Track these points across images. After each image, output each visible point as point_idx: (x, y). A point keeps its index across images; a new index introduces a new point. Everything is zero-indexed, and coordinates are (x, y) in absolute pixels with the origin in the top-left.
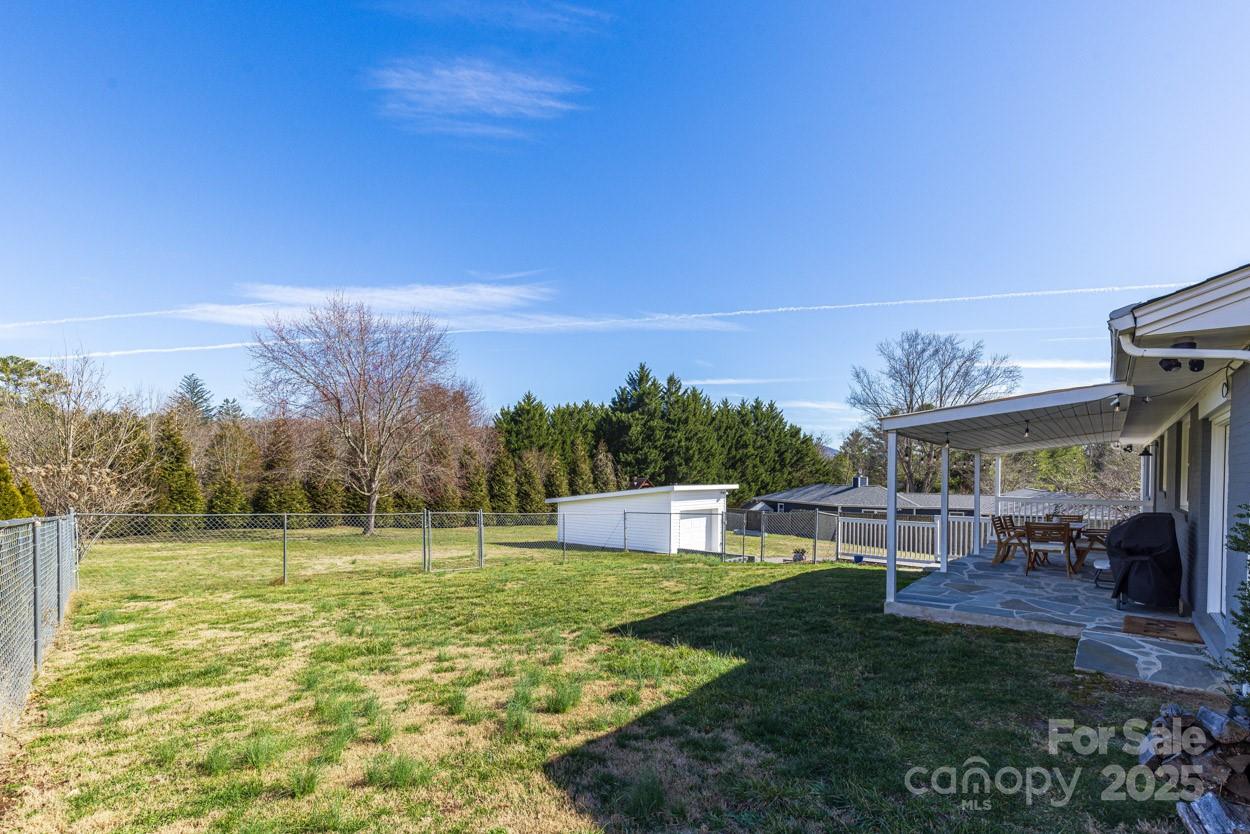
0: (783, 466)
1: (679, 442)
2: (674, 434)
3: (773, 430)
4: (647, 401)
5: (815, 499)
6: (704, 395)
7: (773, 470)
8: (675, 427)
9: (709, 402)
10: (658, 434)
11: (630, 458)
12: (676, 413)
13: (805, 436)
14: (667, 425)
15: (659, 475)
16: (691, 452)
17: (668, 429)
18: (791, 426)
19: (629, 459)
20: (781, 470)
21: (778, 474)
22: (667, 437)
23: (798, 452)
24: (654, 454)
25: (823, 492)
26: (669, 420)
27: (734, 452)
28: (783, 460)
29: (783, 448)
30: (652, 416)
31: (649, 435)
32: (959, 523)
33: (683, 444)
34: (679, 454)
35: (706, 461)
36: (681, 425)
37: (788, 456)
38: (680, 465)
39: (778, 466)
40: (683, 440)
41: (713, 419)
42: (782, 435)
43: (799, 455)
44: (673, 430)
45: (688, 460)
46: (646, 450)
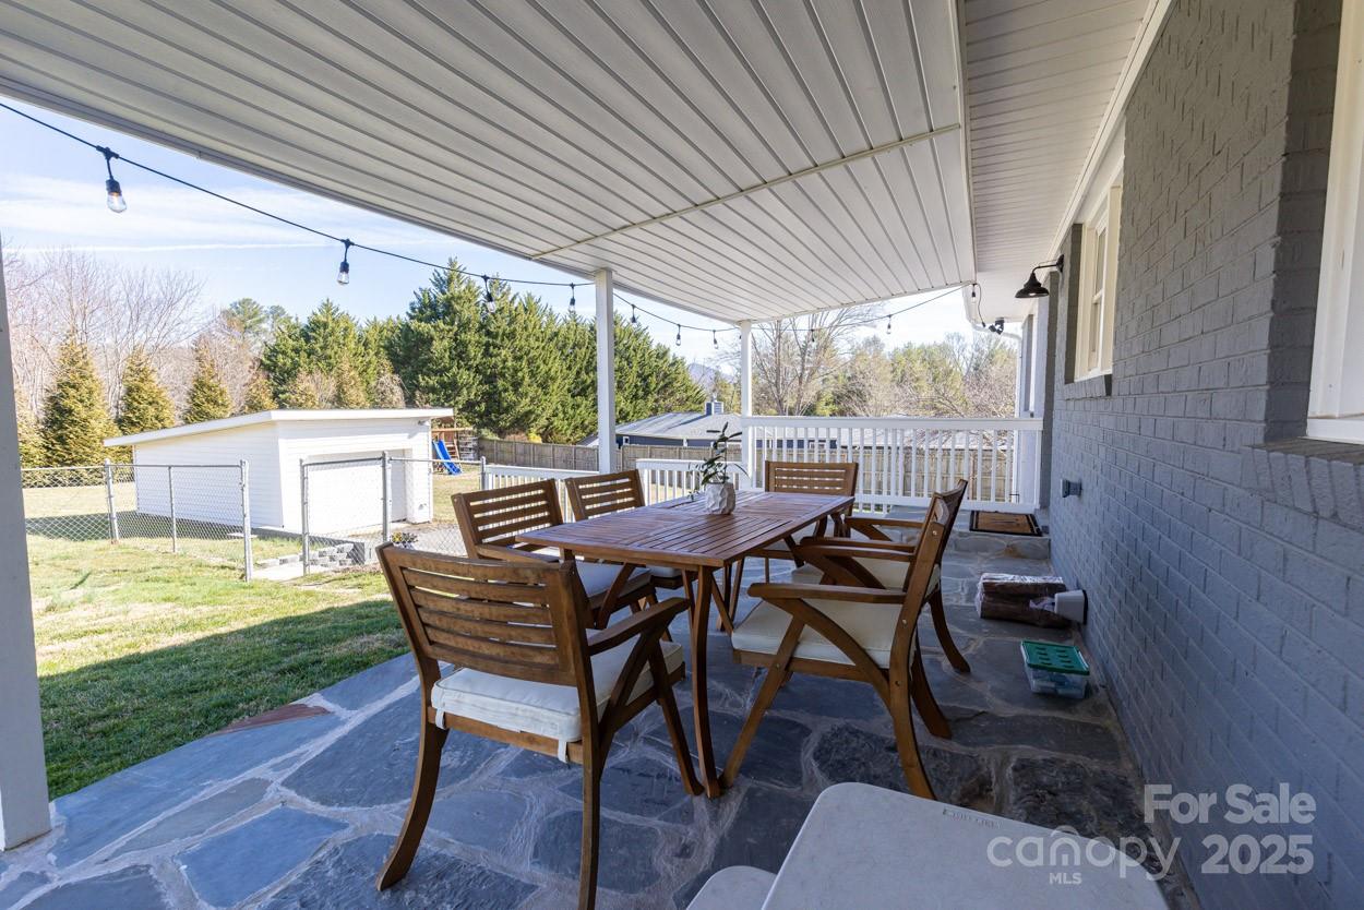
0: (647, 393)
1: (504, 361)
2: (495, 351)
3: (634, 350)
4: (457, 307)
5: (659, 431)
6: (543, 304)
7: (636, 397)
8: (498, 342)
9: (551, 314)
10: (472, 350)
11: (433, 381)
12: (502, 325)
13: (675, 358)
14: (485, 339)
15: (478, 403)
16: (520, 374)
17: (487, 345)
18: (659, 345)
19: (431, 382)
20: (644, 397)
21: (641, 402)
22: (487, 354)
23: (666, 376)
24: (465, 376)
25: (674, 421)
26: (488, 333)
27: (584, 376)
28: (647, 386)
29: (647, 371)
30: (464, 326)
31: (460, 353)
32: (671, 473)
33: (509, 364)
34: (503, 375)
35: (543, 386)
36: (506, 340)
37: (653, 380)
38: (506, 390)
39: (641, 393)
40: (510, 359)
41: (556, 334)
42: (646, 356)
43: (667, 381)
44: (495, 346)
45: (516, 385)
46: (455, 369)
